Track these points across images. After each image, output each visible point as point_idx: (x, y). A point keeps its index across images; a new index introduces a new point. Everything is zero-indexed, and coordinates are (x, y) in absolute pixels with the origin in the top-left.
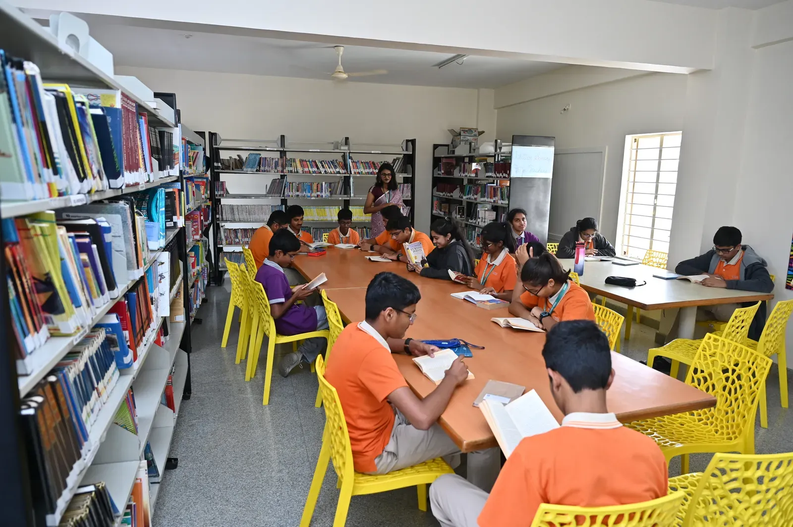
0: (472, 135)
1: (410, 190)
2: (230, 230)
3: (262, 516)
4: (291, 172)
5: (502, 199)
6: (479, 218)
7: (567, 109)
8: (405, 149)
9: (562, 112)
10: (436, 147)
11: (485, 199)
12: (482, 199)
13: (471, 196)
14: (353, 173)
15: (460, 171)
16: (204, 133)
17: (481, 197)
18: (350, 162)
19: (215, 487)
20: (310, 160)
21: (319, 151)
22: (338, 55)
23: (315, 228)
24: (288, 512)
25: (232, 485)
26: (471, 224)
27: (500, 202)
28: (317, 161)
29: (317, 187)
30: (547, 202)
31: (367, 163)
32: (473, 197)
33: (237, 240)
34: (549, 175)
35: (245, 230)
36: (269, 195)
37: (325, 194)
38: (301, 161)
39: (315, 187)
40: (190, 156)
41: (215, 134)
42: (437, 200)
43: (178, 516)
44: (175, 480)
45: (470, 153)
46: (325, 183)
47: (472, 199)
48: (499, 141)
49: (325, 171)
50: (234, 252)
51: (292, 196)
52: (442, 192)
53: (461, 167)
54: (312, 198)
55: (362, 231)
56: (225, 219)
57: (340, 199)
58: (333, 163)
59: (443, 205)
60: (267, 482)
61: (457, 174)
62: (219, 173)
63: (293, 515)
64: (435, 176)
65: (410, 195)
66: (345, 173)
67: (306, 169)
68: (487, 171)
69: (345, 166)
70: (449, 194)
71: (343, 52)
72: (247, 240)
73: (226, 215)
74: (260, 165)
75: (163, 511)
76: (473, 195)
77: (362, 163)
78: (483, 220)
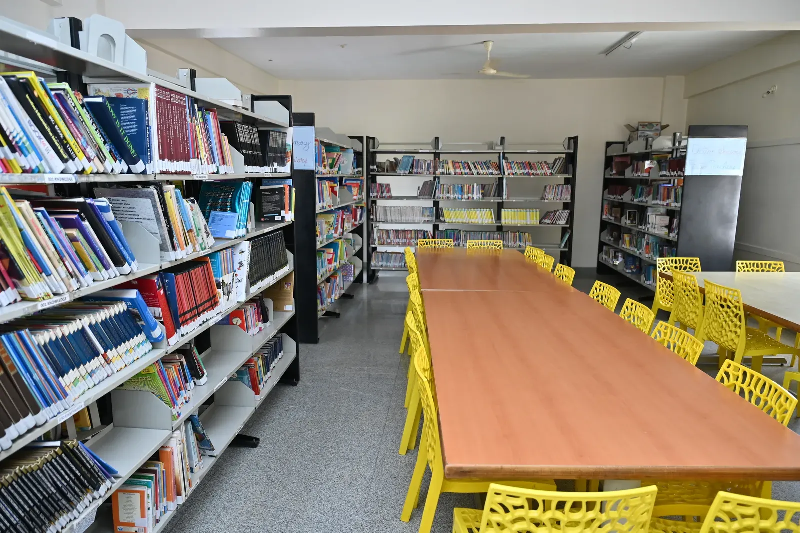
0: (653, 129)
1: (570, 192)
2: (383, 230)
3: (308, 509)
4: (443, 173)
5: (676, 201)
6: (649, 224)
7: (773, 91)
8: (567, 147)
9: (765, 95)
10: (609, 144)
11: (658, 202)
12: (654, 202)
13: (643, 198)
14: (506, 174)
15: (633, 170)
16: (363, 137)
17: (653, 199)
18: (504, 162)
19: (280, 472)
20: (463, 161)
21: (471, 151)
22: (488, 51)
23: (466, 231)
24: (334, 510)
25: (296, 473)
26: (641, 230)
27: (673, 205)
28: (469, 162)
29: (469, 188)
30: (734, 205)
31: (523, 163)
32: (645, 200)
33: (389, 241)
34: (739, 172)
35: (397, 231)
36: (421, 197)
37: (477, 196)
38: (454, 163)
39: (466, 189)
40: (324, 157)
41: (374, 138)
42: (609, 204)
43: (238, 492)
44: (251, 458)
45: (646, 149)
46: (477, 185)
47: (644, 202)
48: (678, 134)
49: (478, 173)
50: (386, 252)
51: (443, 198)
52: (613, 195)
53: (634, 166)
54: (463, 200)
55: (514, 235)
56: (378, 220)
57: (492, 201)
58: (487, 164)
59: (614, 209)
60: (328, 476)
61: (629, 174)
62: (376, 175)
63: (337, 514)
64: (606, 177)
65: (569, 198)
66: (499, 174)
67: (458, 171)
68: (661, 170)
69: (499, 167)
70: (619, 197)
71: (492, 47)
72: (398, 240)
73: (380, 215)
74: (413, 168)
75: (228, 484)
76: (645, 198)
77: (517, 163)
78: (654, 226)
